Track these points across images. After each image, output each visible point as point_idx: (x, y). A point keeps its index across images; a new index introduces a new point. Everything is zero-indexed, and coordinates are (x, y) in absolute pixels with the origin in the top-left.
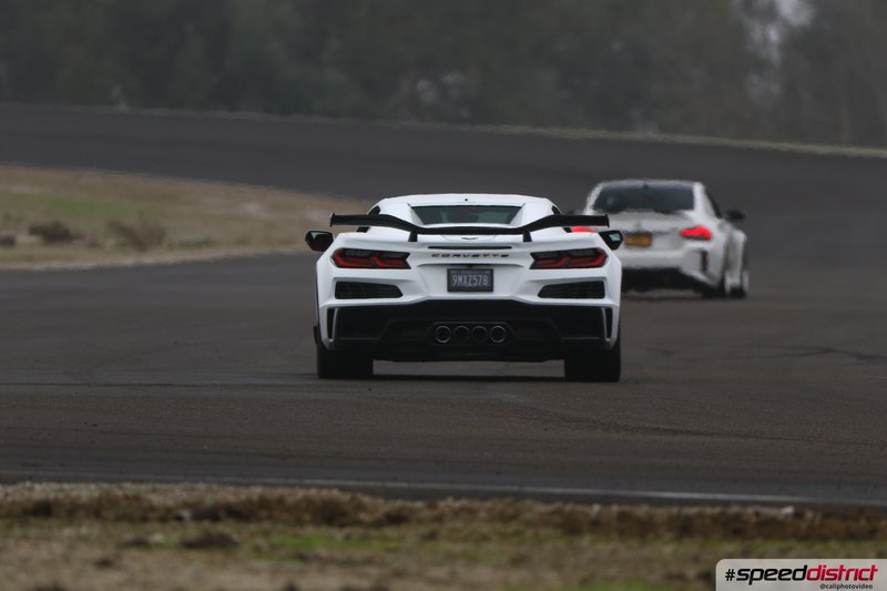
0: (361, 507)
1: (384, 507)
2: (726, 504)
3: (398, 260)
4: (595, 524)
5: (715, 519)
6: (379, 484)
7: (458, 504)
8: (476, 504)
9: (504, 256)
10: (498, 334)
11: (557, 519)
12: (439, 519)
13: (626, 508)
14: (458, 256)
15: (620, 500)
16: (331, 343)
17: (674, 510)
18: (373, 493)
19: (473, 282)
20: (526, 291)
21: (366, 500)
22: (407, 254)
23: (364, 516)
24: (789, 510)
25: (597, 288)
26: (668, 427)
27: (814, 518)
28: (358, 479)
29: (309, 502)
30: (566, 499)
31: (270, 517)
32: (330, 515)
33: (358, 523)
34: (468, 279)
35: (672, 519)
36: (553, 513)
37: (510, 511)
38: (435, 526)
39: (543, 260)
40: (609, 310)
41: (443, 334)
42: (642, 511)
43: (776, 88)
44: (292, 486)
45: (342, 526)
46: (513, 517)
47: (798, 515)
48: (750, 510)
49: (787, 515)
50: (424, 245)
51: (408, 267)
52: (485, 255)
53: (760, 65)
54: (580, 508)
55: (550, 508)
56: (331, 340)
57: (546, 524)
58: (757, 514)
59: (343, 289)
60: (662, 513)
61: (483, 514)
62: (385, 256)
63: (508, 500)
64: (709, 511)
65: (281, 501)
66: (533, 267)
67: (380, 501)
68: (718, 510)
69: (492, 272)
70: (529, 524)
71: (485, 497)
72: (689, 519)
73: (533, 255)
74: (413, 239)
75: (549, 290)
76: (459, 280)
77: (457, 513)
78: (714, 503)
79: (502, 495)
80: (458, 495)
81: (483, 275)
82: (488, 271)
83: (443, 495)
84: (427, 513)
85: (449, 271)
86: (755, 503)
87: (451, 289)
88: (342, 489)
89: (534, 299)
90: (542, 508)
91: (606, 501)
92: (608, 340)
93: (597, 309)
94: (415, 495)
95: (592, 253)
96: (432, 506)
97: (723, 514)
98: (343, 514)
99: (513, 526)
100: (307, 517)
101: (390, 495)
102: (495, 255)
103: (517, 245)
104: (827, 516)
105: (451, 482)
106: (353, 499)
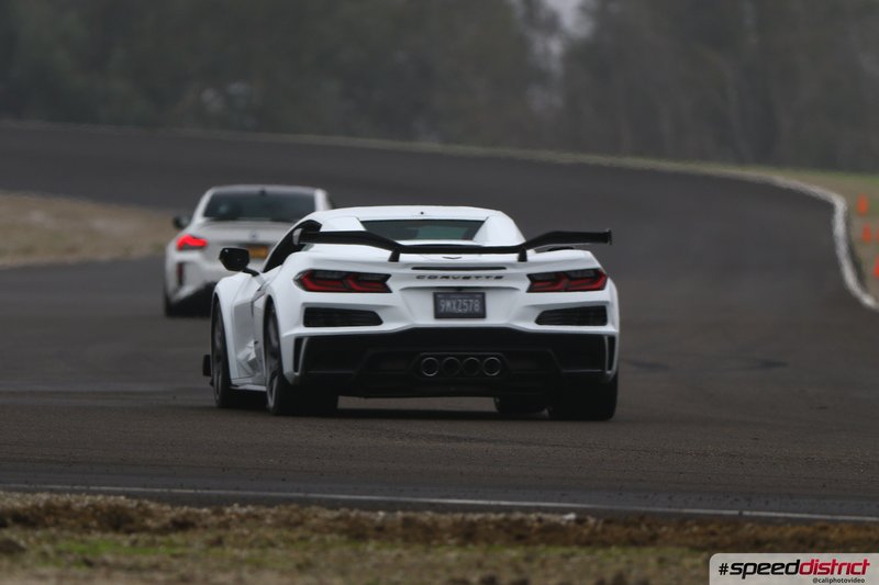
0: (147, 513)
1: (171, 513)
2: (509, 510)
3: (378, 283)
4: (380, 529)
5: (498, 525)
6: (165, 490)
7: (244, 511)
8: (263, 510)
9: (499, 278)
10: (492, 366)
11: (341, 525)
12: (226, 525)
13: (411, 514)
14: (447, 277)
15: (405, 507)
16: (296, 377)
17: (459, 516)
18: (160, 499)
19: (463, 307)
20: (522, 317)
21: (153, 506)
22: (388, 276)
23: (149, 522)
24: (571, 516)
25: (597, 314)
26: (452, 434)
27: (596, 524)
28: (145, 486)
29: (95, 507)
30: (351, 505)
31: (57, 523)
32: (117, 521)
33: (146, 529)
34: (458, 303)
35: (455, 524)
36: (339, 519)
37: (296, 517)
38: (222, 532)
39: (540, 282)
40: (612, 338)
41: (430, 366)
42: (426, 517)
43: (558, 101)
44: (79, 492)
45: (129, 532)
46: (298, 524)
47: (580, 521)
48: (533, 516)
49: (569, 521)
50: (406, 265)
51: (388, 290)
52: (477, 277)
53: (542, 77)
54: (364, 514)
55: (336, 514)
56: (297, 374)
57: (332, 530)
58: (540, 520)
59: (312, 315)
60: (446, 519)
61: (269, 521)
62: (360, 278)
63: (294, 506)
64: (493, 517)
65: (67, 507)
66: (530, 290)
67: (167, 507)
68: (501, 516)
69: (483, 295)
70: (314, 530)
71: (271, 503)
72: (473, 524)
73: (530, 276)
74: (395, 258)
75: (546, 316)
76: (447, 305)
77: (242, 519)
78: (498, 509)
79: (288, 501)
80: (244, 502)
81: (475, 299)
82: (479, 295)
83: (229, 502)
84: (214, 519)
85: (435, 295)
86: (538, 509)
87: (438, 315)
88: (128, 495)
89: (530, 326)
90: (329, 514)
91: (390, 507)
92: (609, 372)
93: (599, 338)
94: (201, 502)
95: (592, 274)
96: (218, 512)
97: (506, 520)
98: (131, 520)
99: (299, 532)
100: (94, 523)
101: (176, 501)
102: (488, 277)
103: (511, 265)
104: (608, 522)
105: (237, 489)
106: (139, 505)
